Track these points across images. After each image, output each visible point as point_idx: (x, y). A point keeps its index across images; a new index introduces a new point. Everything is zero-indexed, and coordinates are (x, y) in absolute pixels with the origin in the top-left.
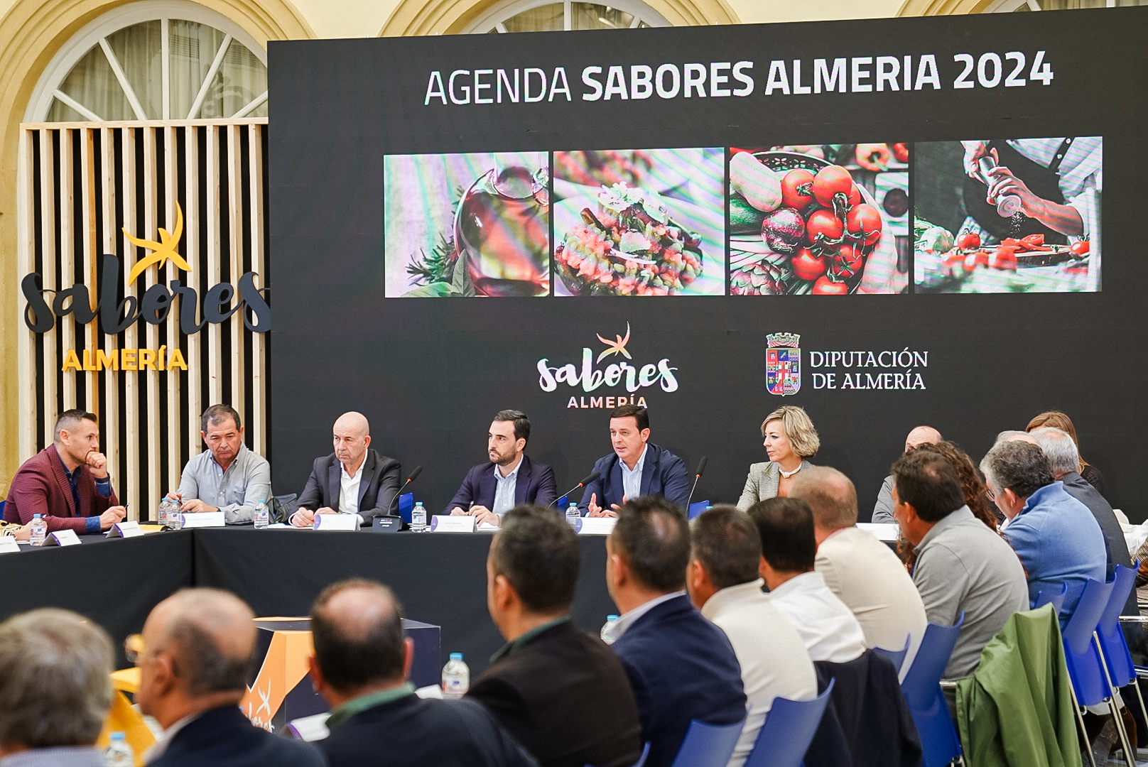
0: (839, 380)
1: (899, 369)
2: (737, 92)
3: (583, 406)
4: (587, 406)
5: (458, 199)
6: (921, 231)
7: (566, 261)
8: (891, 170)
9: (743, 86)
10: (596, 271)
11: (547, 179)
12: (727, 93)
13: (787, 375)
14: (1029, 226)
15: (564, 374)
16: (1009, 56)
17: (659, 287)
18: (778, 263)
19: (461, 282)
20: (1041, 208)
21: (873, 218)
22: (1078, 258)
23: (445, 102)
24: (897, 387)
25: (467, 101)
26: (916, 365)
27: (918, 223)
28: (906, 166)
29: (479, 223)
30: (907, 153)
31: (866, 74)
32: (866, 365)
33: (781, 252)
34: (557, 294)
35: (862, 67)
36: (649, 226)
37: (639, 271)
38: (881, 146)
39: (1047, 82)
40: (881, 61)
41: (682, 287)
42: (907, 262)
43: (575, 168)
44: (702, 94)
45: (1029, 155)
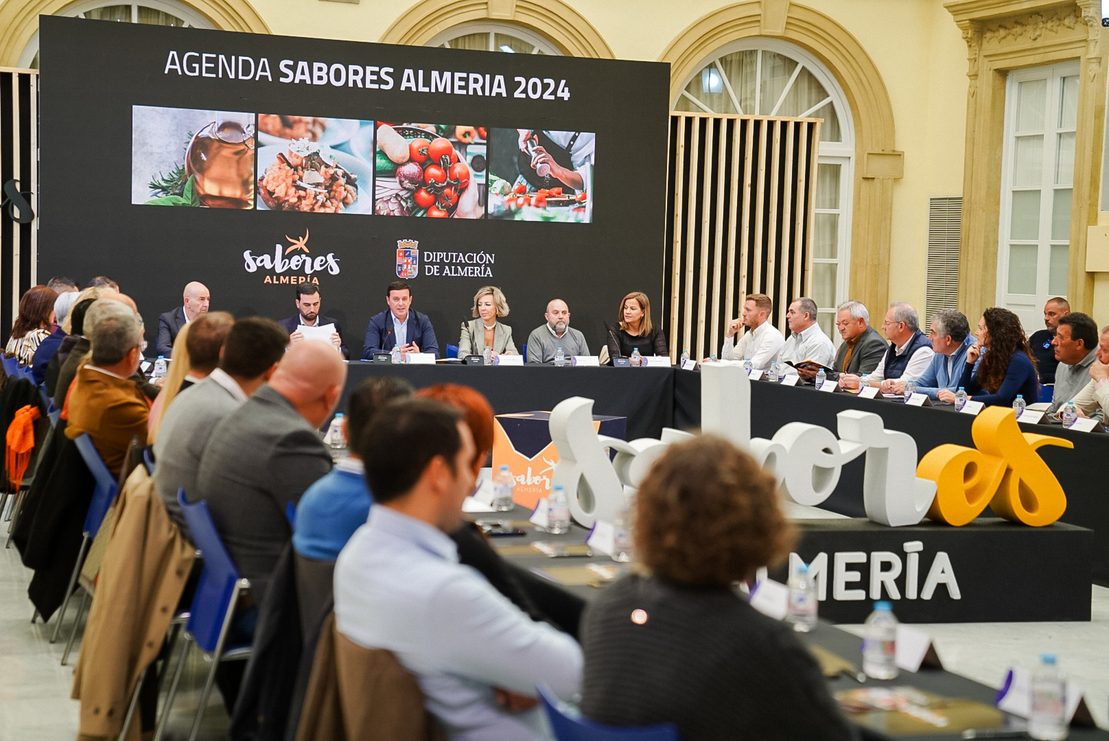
0: (441, 270)
1: (477, 264)
2: (383, 87)
3: (275, 282)
4: (278, 282)
5: (189, 140)
6: (493, 182)
7: (266, 187)
8: (476, 144)
9: (387, 83)
10: (286, 194)
11: (254, 132)
12: (376, 86)
13: (409, 266)
14: (554, 182)
15: (262, 261)
16: (546, 81)
17: (329, 207)
18: (406, 196)
19: (190, 196)
20: (561, 172)
21: (464, 172)
22: (580, 203)
23: (180, 73)
24: (476, 275)
25: (197, 74)
26: (487, 262)
27: (491, 177)
28: (485, 142)
29: (204, 157)
30: (486, 134)
31: (463, 83)
32: (458, 261)
33: (408, 190)
34: (258, 208)
35: (461, 79)
36: (323, 167)
37: (316, 196)
38: (470, 128)
39: (566, 99)
40: (472, 76)
41: (344, 208)
42: (484, 200)
43: (274, 126)
44: (360, 85)
45: (555, 140)
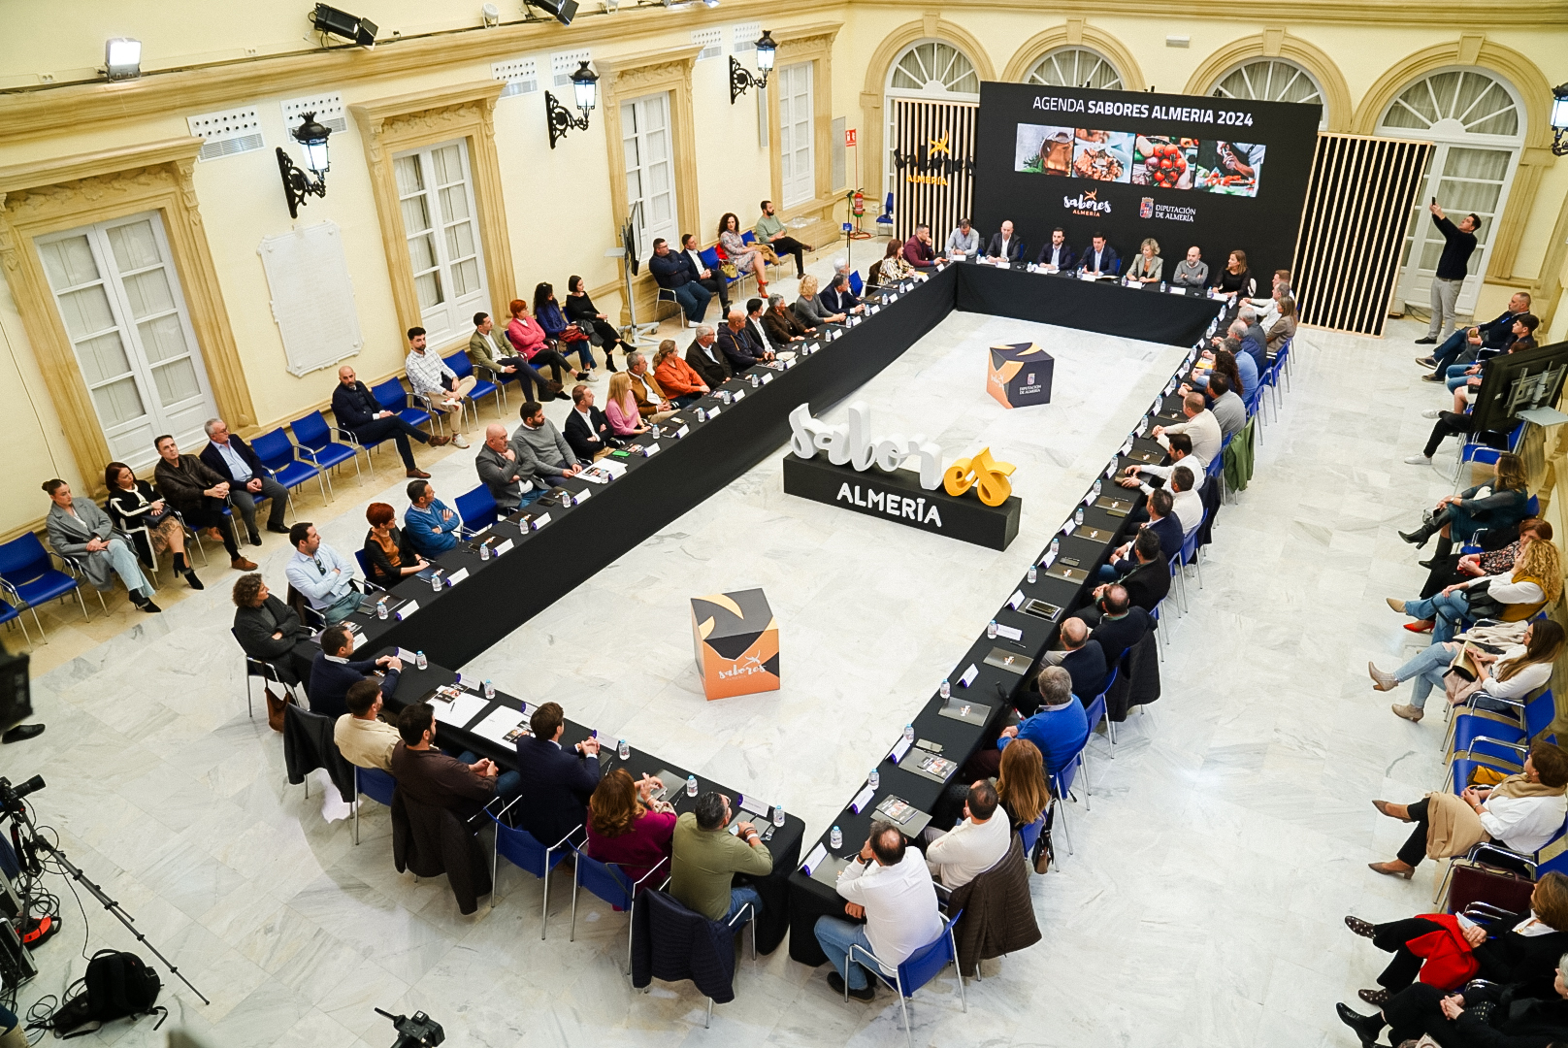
0: (1165, 215)
1: (1185, 214)
2: (1142, 116)
4: (1079, 214)
5: (1042, 140)
6: (1199, 170)
7: (1077, 166)
8: (1192, 148)
9: (1144, 114)
10: (1087, 170)
11: (1073, 137)
12: (1138, 115)
13: (1147, 211)
14: (1236, 172)
15: (1073, 202)
16: (1238, 114)
17: (1108, 178)
18: (1149, 174)
19: (1041, 168)
21: (1183, 163)
23: (1040, 108)
24: (1184, 220)
25: (1048, 108)
26: (1191, 213)
28: (1197, 147)
29: (1048, 149)
30: (1198, 143)
31: (1188, 115)
32: (1175, 211)
33: (1151, 171)
34: (1073, 176)
35: (1187, 112)
36: (1107, 157)
37: (1102, 172)
38: (1190, 140)
39: (1250, 125)
40: (1194, 110)
41: (1116, 179)
42: (1193, 180)
43: (1083, 135)
44: (1130, 115)
45: (1240, 148)
